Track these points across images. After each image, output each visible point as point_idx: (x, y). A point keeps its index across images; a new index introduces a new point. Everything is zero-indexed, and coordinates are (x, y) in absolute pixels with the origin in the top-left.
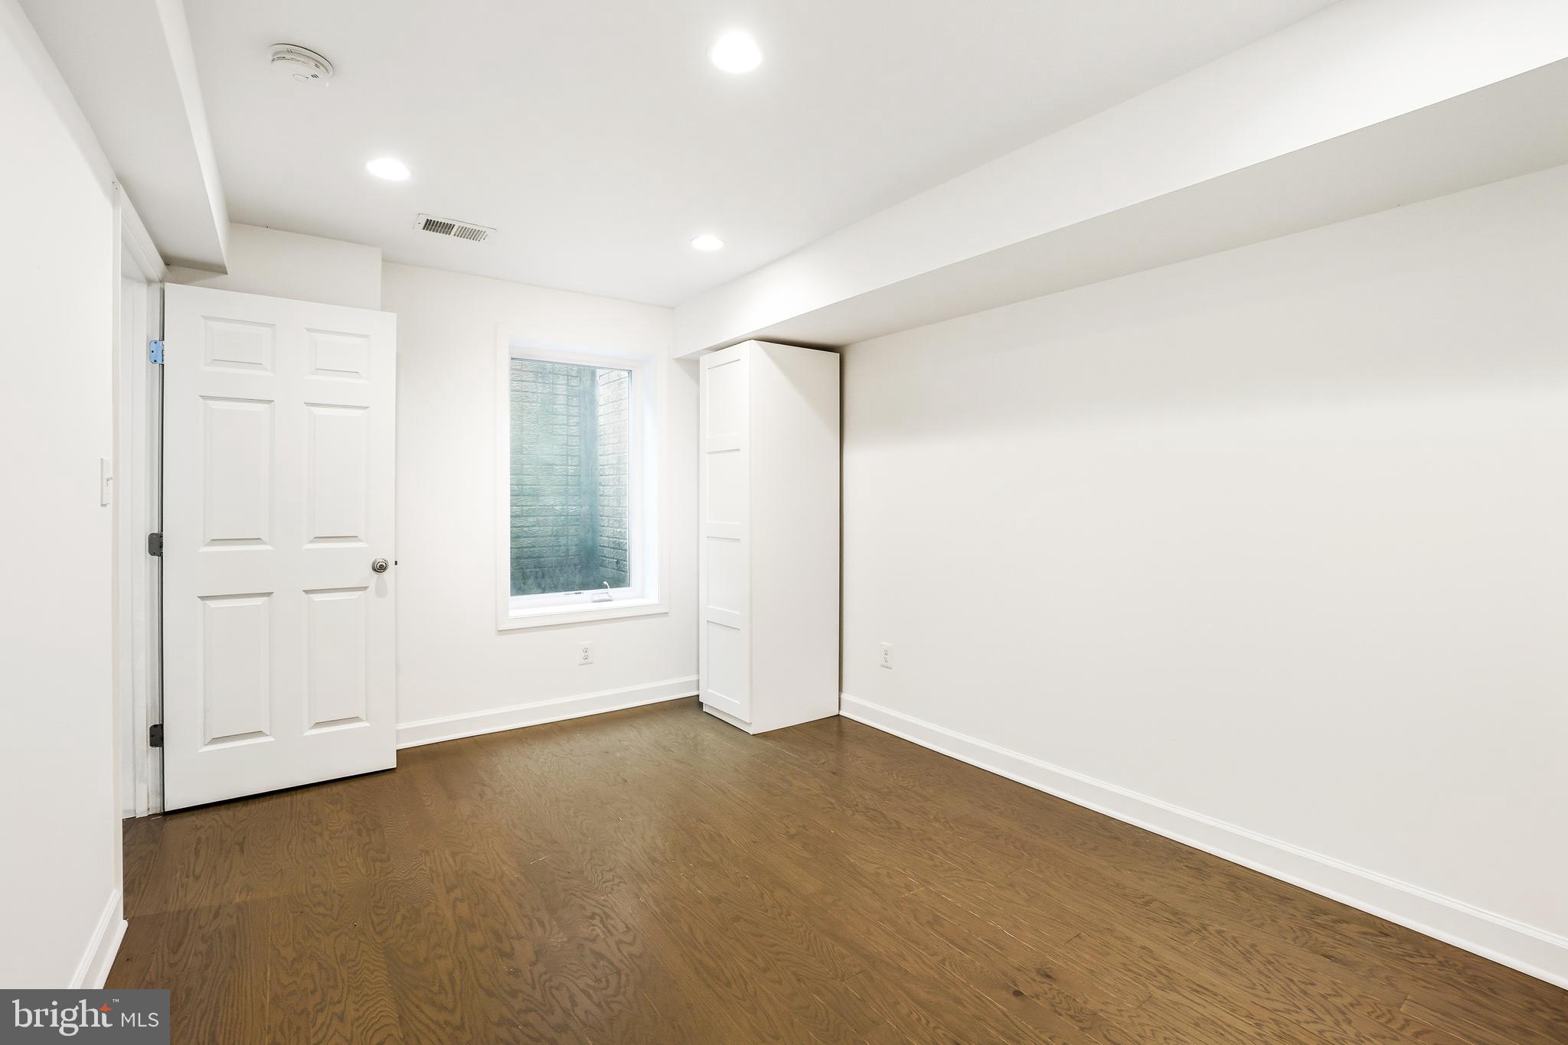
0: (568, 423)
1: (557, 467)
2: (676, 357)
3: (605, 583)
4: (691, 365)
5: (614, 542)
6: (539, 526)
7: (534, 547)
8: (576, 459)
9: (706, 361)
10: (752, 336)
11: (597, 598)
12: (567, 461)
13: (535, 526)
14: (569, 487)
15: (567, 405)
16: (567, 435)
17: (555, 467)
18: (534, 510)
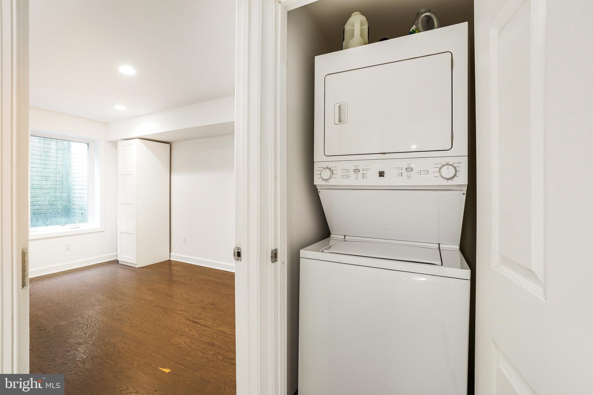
0: (57, 160)
1: (51, 178)
2: (108, 140)
3: (77, 221)
4: (115, 144)
5: (80, 207)
6: (41, 201)
7: (39, 210)
8: (61, 175)
9: (120, 143)
10: (138, 137)
11: (72, 227)
12: (56, 175)
13: (39, 201)
14: (57, 186)
15: (56, 153)
16: (56, 165)
17: (50, 177)
18: (39, 195)
